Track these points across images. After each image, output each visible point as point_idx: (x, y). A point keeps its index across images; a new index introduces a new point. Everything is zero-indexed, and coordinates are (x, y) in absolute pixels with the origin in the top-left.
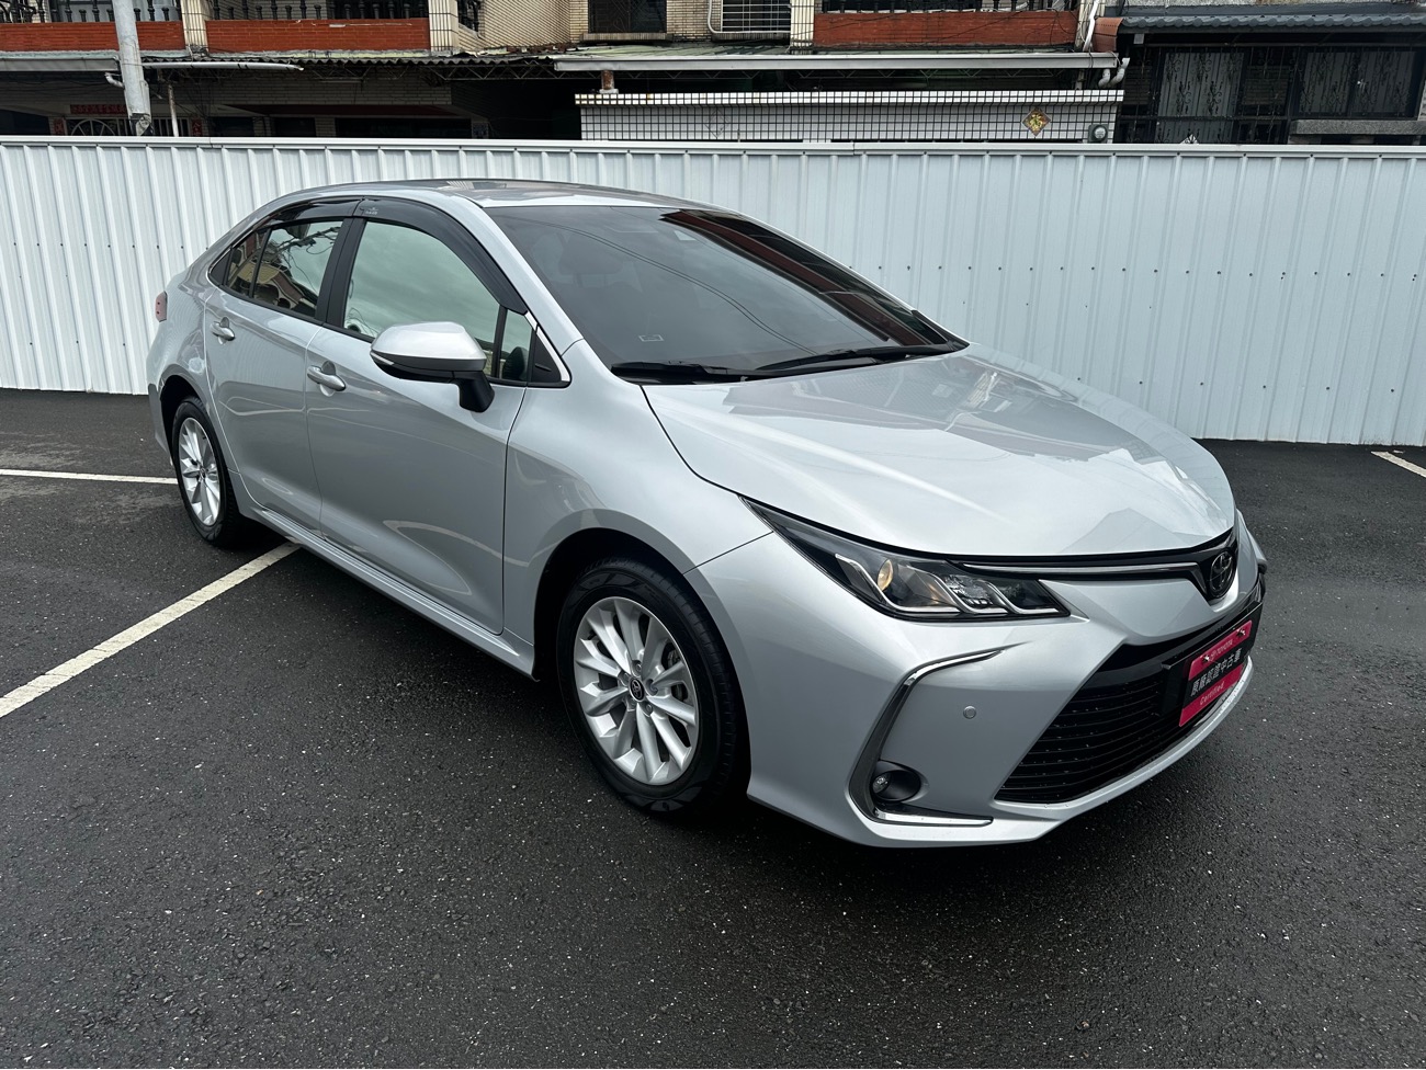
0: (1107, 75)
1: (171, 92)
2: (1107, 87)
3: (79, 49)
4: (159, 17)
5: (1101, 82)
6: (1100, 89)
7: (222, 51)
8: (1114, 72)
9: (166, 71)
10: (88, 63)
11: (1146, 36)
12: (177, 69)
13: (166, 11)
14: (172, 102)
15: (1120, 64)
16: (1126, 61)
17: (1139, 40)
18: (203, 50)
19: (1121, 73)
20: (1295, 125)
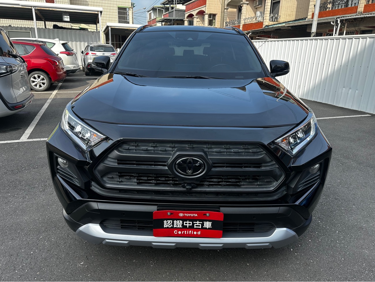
1: (346, 25)
3: (331, 16)
4: (353, 5)
7: (366, 12)
9: (346, 20)
10: (328, 20)
12: (350, 19)
13: (355, 4)
14: (346, 27)
18: (361, 13)
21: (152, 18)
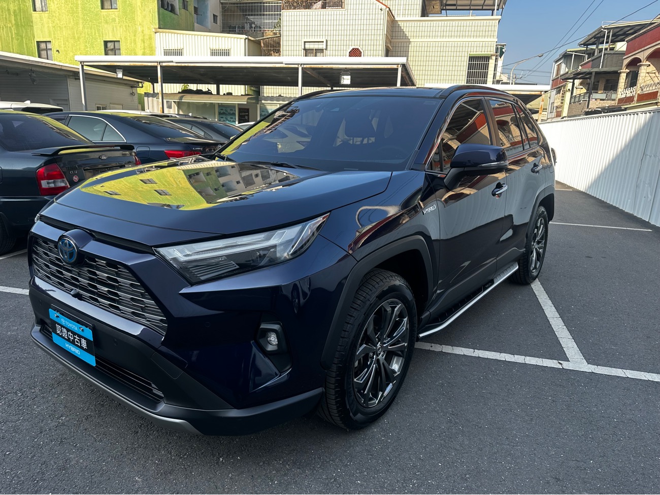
21: (562, 73)
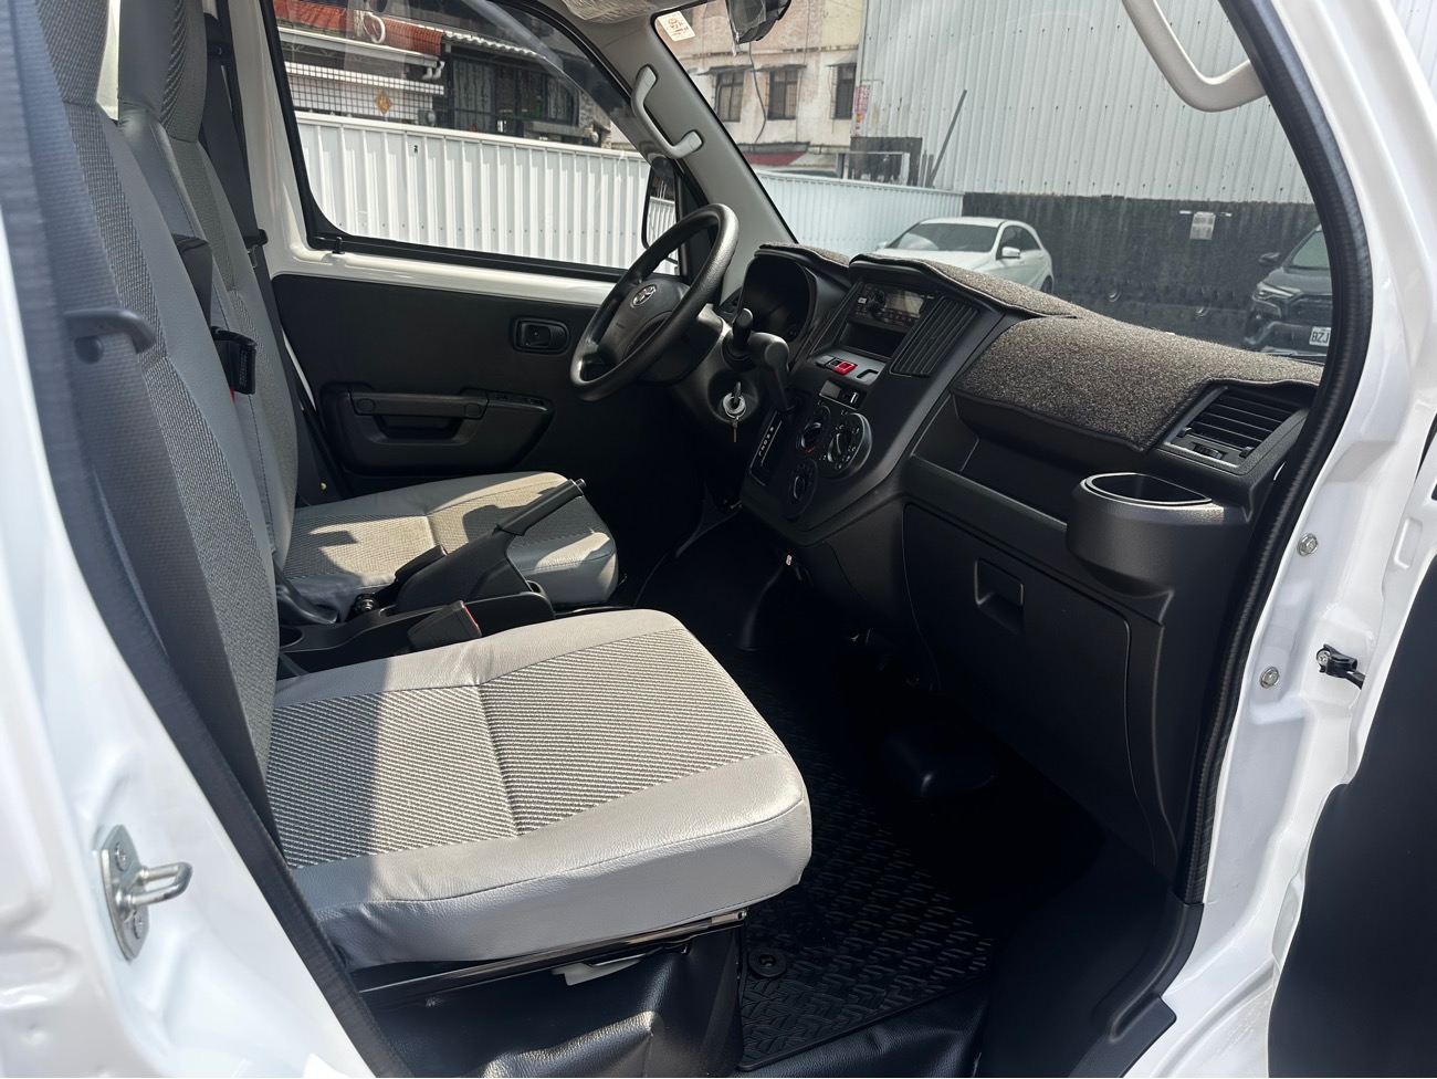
0: (430, 71)
2: (431, 81)
5: (425, 77)
6: (425, 82)
8: (434, 71)
11: (453, 48)
15: (439, 65)
16: (443, 64)
17: (448, 49)
19: (439, 73)
20: (532, 125)
